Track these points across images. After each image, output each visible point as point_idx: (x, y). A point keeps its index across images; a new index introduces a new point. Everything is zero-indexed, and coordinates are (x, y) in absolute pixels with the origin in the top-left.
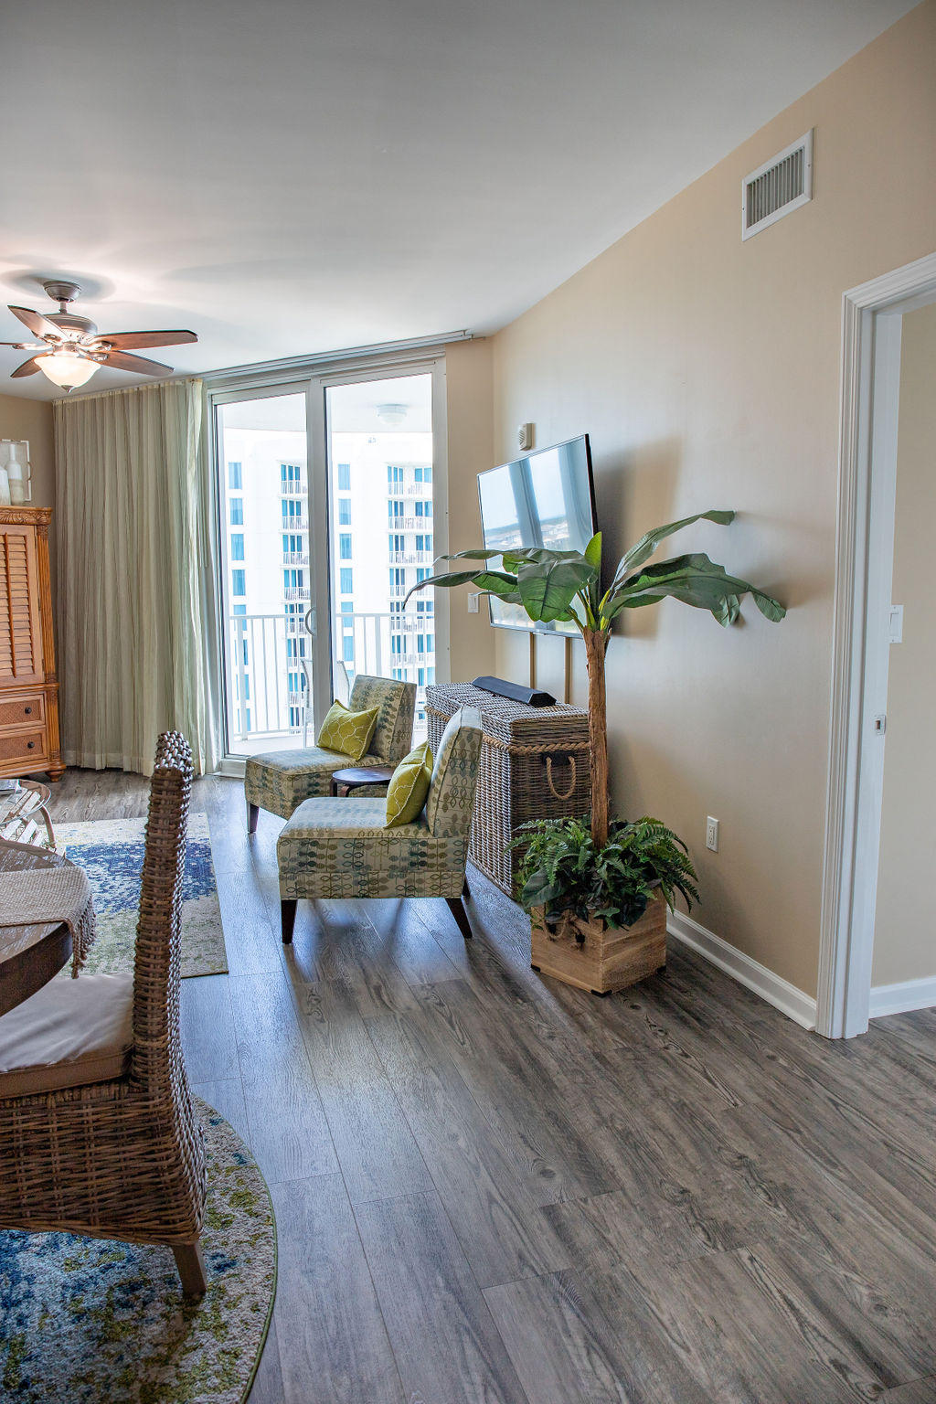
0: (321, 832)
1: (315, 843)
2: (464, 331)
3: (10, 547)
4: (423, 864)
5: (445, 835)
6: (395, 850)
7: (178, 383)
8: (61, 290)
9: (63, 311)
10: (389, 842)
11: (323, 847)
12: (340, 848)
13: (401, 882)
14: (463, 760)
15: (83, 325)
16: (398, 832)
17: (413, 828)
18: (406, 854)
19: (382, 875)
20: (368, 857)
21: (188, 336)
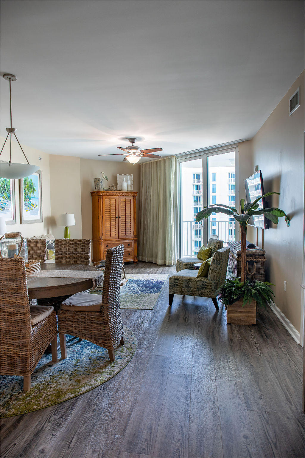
0: (180, 277)
1: (178, 280)
2: (242, 139)
3: (126, 202)
4: (206, 288)
5: (212, 280)
6: (198, 283)
7: (169, 158)
8: (132, 140)
9: (133, 145)
10: (197, 281)
11: (180, 281)
12: (184, 282)
13: (200, 292)
14: (217, 260)
15: (137, 148)
16: (200, 279)
17: (204, 278)
18: (201, 285)
19: (195, 290)
20: (191, 285)
21: (160, 149)
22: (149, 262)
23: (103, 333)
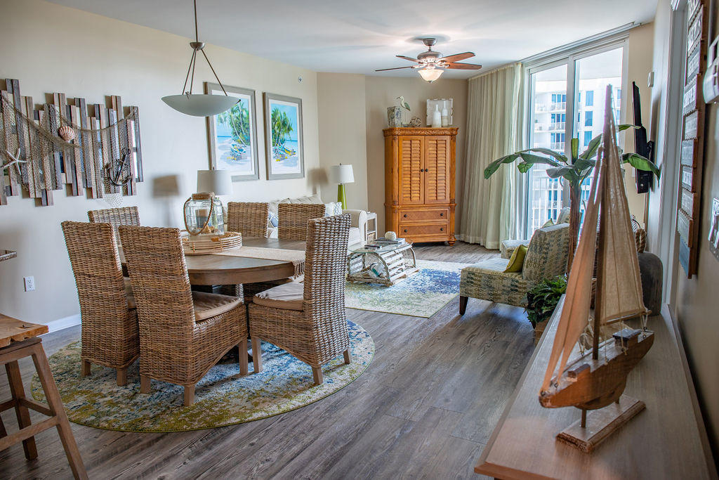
0: (477, 270)
1: (473, 274)
2: (633, 23)
3: (439, 145)
4: (516, 290)
5: (527, 279)
6: (505, 282)
7: (512, 66)
8: (429, 42)
9: (430, 50)
10: (503, 278)
11: (476, 276)
12: (483, 277)
13: (507, 297)
15: (436, 55)
16: (509, 275)
17: (515, 274)
18: (509, 285)
19: (499, 292)
20: (494, 283)
21: (472, 55)
22: (475, 244)
23: (304, 342)
